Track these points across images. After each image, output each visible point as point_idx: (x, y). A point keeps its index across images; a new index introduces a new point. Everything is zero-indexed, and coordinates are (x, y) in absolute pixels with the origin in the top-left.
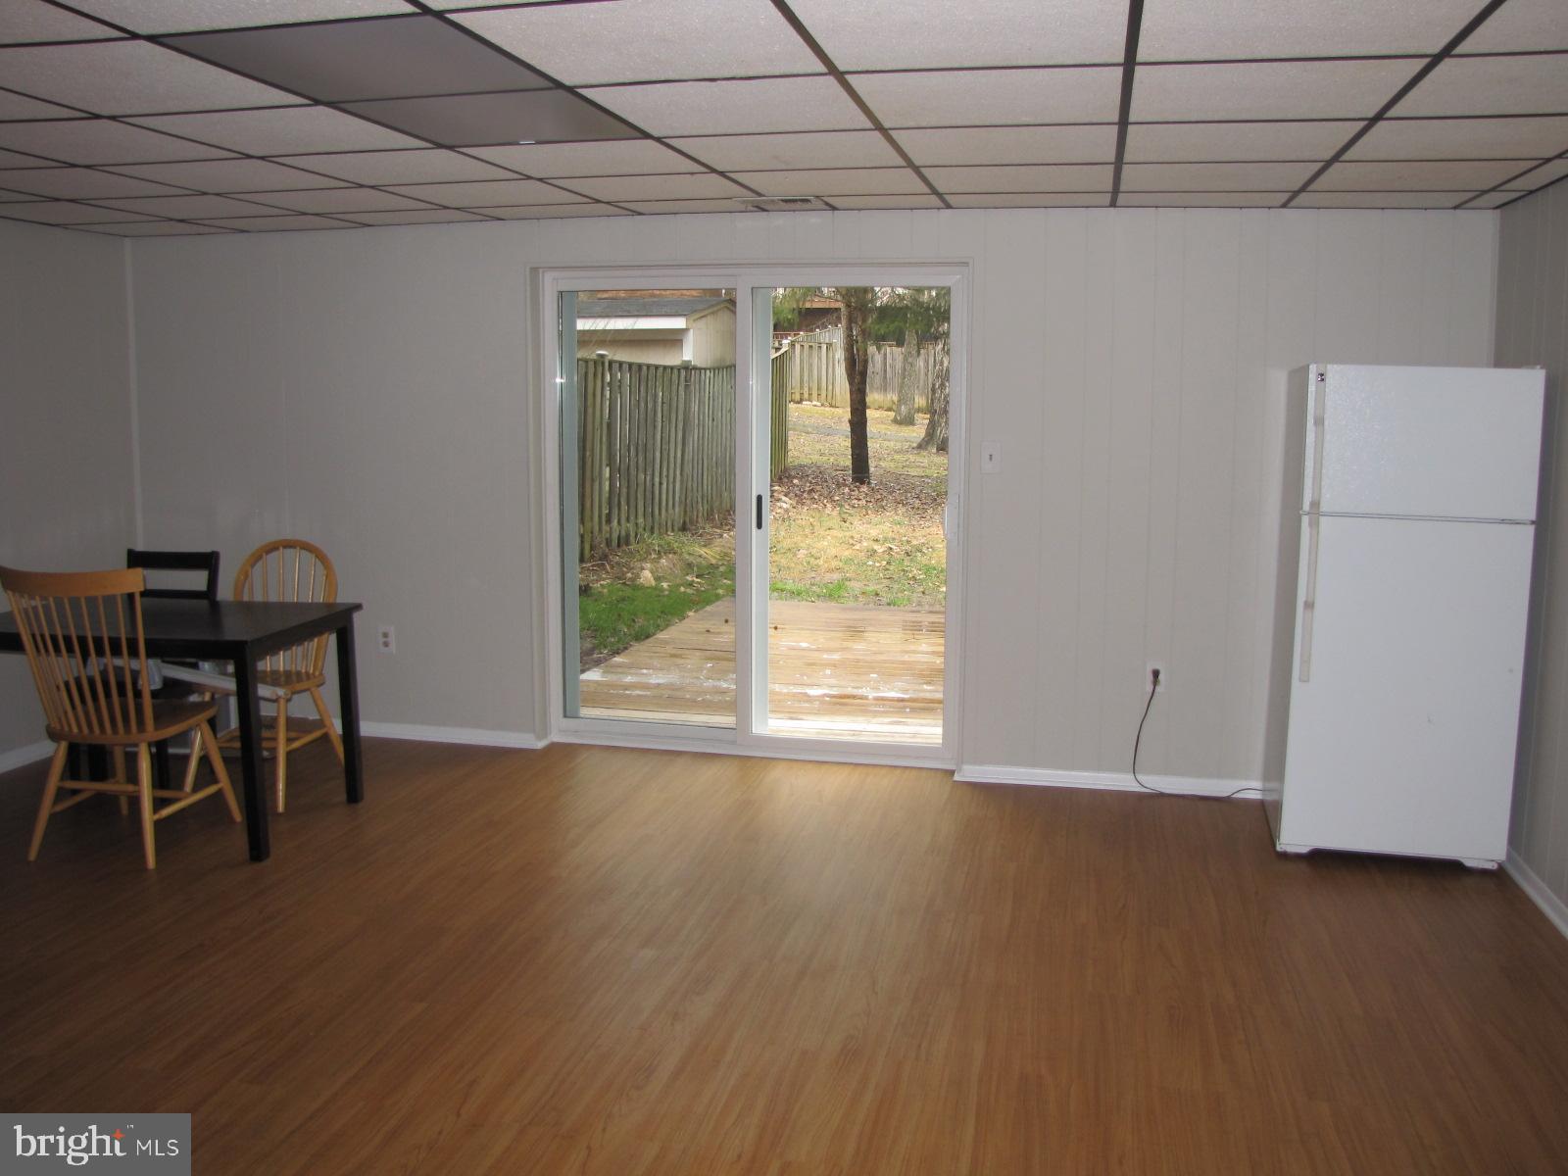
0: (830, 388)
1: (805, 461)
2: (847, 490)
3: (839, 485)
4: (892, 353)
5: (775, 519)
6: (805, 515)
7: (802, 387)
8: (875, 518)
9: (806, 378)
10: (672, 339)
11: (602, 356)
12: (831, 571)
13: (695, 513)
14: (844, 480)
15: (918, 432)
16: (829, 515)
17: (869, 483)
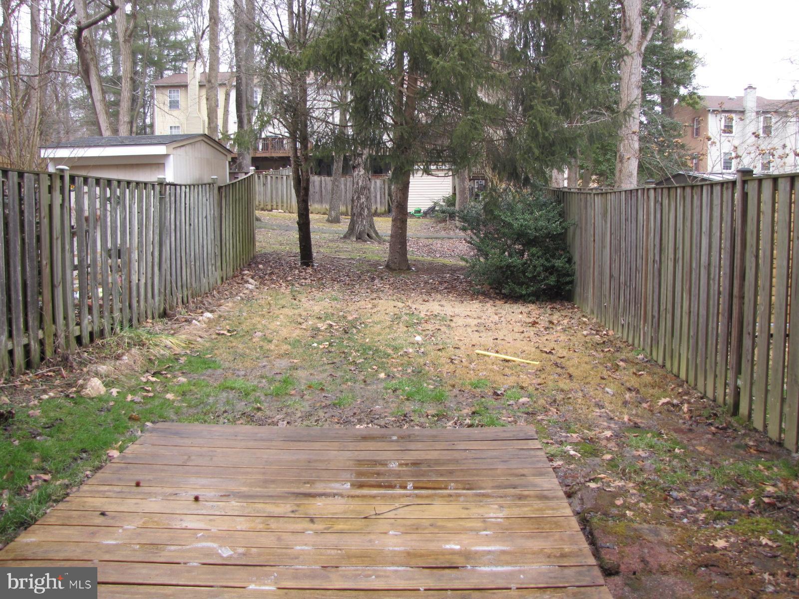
0: (289, 202)
1: (269, 250)
2: (297, 272)
3: (291, 268)
4: (325, 180)
5: (242, 299)
6: (265, 296)
7: (272, 202)
8: (318, 295)
9: (274, 196)
10: (157, 162)
11: (62, 170)
12: (281, 356)
13: (175, 300)
14: (295, 264)
15: (344, 226)
16: (283, 293)
17: (313, 266)
